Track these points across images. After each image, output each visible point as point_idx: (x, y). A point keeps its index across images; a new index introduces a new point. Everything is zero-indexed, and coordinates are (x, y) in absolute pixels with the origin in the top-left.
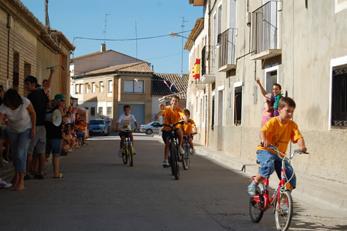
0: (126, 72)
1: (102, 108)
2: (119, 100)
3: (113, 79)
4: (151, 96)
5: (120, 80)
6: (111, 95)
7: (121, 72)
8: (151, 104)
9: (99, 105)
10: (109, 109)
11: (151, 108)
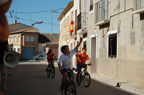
0: (27, 32)
1: (15, 49)
2: (23, 45)
3: (20, 36)
4: (38, 43)
5: (24, 36)
6: (20, 43)
7: (24, 32)
8: (38, 47)
9: (14, 47)
10: (18, 49)
11: (38, 48)
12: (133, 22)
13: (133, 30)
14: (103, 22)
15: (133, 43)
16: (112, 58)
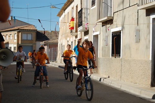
0: (23, 30)
1: (11, 47)
2: (20, 43)
3: (17, 33)
4: (36, 42)
5: (20, 33)
6: (16, 41)
7: (21, 29)
8: (36, 46)
9: (10, 46)
10: (15, 48)
12: (138, 19)
13: (138, 28)
14: (106, 18)
15: (138, 41)
16: (115, 58)
